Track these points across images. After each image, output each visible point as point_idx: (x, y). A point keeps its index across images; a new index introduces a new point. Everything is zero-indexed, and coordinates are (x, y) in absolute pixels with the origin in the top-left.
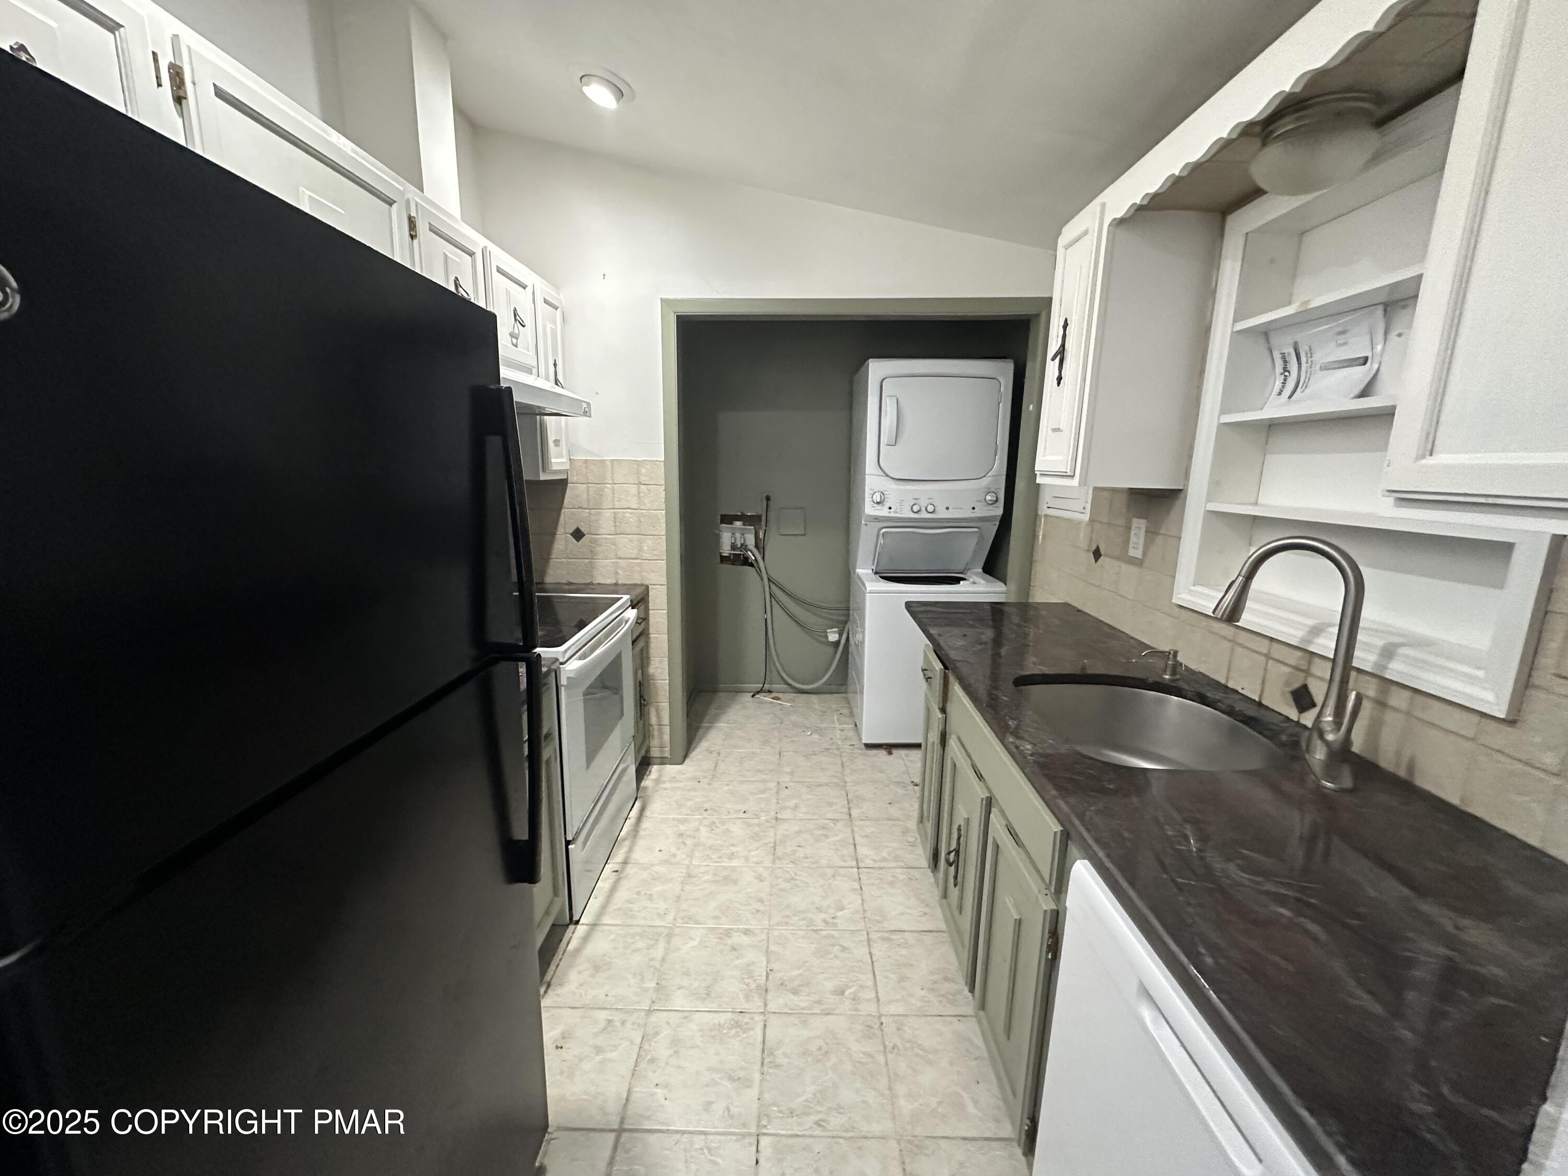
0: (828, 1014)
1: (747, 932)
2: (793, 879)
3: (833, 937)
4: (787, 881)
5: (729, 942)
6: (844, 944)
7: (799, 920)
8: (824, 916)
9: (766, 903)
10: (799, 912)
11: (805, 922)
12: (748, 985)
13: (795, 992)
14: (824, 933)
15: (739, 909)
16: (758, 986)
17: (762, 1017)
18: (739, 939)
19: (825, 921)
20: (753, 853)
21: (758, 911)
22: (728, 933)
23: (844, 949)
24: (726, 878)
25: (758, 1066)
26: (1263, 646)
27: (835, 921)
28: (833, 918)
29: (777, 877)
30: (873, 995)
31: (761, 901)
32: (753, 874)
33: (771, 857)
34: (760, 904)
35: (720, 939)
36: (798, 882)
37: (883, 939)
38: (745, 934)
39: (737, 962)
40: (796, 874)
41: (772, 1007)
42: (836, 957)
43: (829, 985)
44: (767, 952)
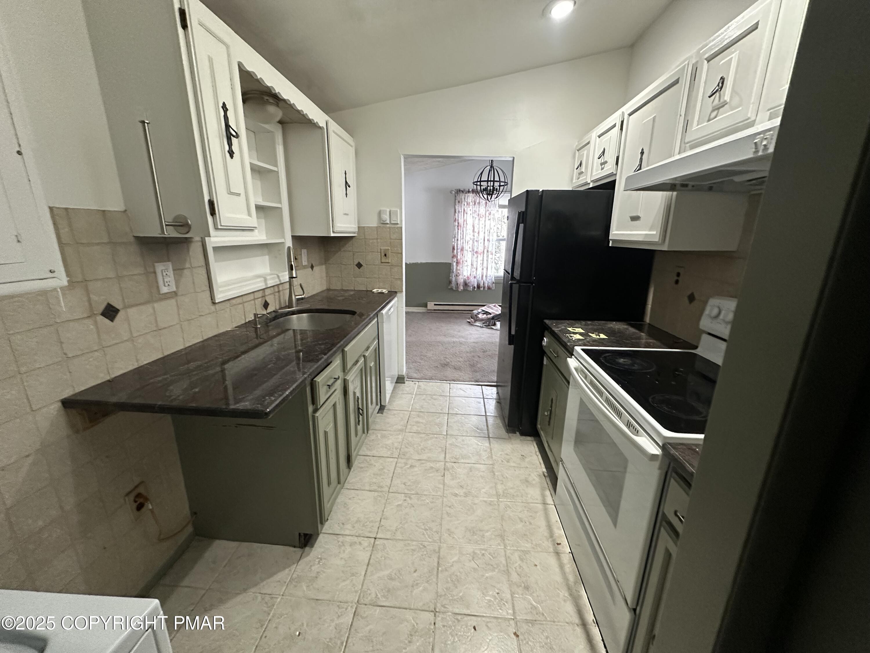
0: (419, 460)
1: (456, 495)
2: (426, 530)
3: (408, 490)
4: (431, 529)
5: (464, 490)
6: (404, 486)
7: (425, 500)
8: (410, 502)
9: (445, 512)
10: (424, 505)
11: (422, 499)
12: (453, 471)
13: (432, 468)
14: (413, 492)
15: (462, 509)
16: (448, 470)
17: (446, 460)
18: (461, 492)
19: (410, 498)
20: (456, 558)
21: (450, 507)
22: (466, 495)
23: (404, 484)
24: (474, 533)
25: (447, 448)
26: (251, 297)
27: (405, 498)
28: (405, 500)
29: (437, 532)
30: (398, 465)
31: (448, 514)
32: (455, 536)
33: (442, 553)
34: (449, 512)
35: (470, 492)
36: (423, 527)
37: (382, 487)
38: (457, 494)
39: (459, 481)
40: (423, 534)
41: (443, 463)
42: (410, 480)
43: (416, 469)
44: (444, 485)
